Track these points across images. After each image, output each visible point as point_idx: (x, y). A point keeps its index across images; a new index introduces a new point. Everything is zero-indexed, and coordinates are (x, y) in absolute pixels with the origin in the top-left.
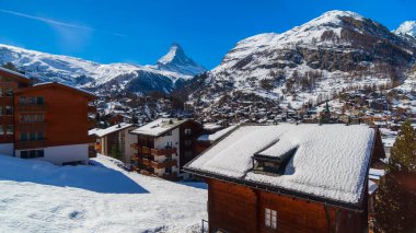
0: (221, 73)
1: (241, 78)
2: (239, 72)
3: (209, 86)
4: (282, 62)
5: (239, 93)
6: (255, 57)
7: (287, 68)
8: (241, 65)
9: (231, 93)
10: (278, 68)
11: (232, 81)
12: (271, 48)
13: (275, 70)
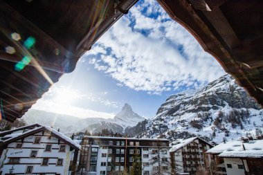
0: (157, 119)
1: (173, 122)
2: (171, 117)
3: (148, 129)
4: (206, 106)
5: (173, 132)
6: (182, 106)
7: (211, 110)
8: (171, 112)
9: (166, 133)
10: (203, 111)
11: (166, 124)
12: (195, 97)
13: (201, 113)
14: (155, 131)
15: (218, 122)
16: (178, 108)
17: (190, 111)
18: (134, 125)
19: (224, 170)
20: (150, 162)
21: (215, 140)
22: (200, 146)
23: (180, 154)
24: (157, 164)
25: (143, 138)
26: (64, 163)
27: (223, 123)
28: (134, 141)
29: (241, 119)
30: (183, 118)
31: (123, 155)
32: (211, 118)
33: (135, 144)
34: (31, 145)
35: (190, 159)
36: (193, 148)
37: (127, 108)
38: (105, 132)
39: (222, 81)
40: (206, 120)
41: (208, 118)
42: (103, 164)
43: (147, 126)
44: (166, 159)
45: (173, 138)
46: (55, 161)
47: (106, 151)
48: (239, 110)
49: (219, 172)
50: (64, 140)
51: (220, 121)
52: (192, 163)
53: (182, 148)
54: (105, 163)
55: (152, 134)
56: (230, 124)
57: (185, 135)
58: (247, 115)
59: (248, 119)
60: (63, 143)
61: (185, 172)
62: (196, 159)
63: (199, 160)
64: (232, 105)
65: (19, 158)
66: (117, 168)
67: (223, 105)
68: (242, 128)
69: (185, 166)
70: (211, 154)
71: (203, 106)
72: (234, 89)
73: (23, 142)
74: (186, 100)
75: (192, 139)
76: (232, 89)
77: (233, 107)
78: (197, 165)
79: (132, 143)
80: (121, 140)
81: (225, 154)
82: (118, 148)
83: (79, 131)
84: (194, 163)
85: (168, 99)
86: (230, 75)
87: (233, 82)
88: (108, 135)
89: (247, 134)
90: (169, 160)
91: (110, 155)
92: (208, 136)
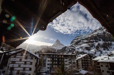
0: (71, 46)
1: (78, 47)
2: (77, 45)
3: (67, 50)
4: (92, 41)
5: (77, 52)
6: (82, 40)
7: (95, 43)
8: (77, 43)
9: (75, 52)
10: (91, 43)
11: (75, 48)
12: (87, 37)
13: (90, 43)
14: (70, 51)
15: (97, 48)
16: (80, 41)
17: (85, 43)
18: (61, 48)
19: (99, 67)
20: (68, 64)
21: (96, 55)
22: (89, 57)
23: (81, 61)
24: (71, 65)
25: (65, 54)
26: (33, 64)
27: (100, 48)
28: (61, 55)
29: (108, 46)
30: (82, 46)
31: (57, 61)
32: (94, 46)
33: (61, 57)
34: (19, 57)
35: (85, 63)
36: (86, 58)
37: (58, 41)
38: (49, 52)
39: (100, 29)
40: (92, 47)
41: (93, 46)
42: (48, 64)
43: (66, 49)
44: (75, 63)
45: (77, 54)
46: (29, 63)
47: (49, 59)
48: (107, 42)
49: (97, 68)
50: (32, 55)
51: (98, 47)
52: (85, 64)
53: (81, 58)
54: (49, 64)
55: (69, 52)
56: (103, 49)
57: (83, 53)
58: (111, 44)
59: (111, 46)
60: (32, 56)
61: (82, 68)
62: (87, 63)
63: (89, 63)
64: (104, 40)
65: (15, 61)
66: (54, 66)
67: (100, 40)
68: (108, 50)
69: (83, 65)
70: (94, 61)
71: (91, 40)
72: (105, 33)
73: (16, 55)
74: (84, 38)
75: (86, 54)
76: (104, 33)
77: (104, 41)
78: (88, 65)
79: (60, 56)
80: (55, 55)
81: (100, 61)
82: (55, 58)
83: (37, 51)
84: (86, 64)
85: (75, 38)
86: (104, 27)
87: (105, 30)
88: (50, 53)
89: (110, 53)
90: (76, 63)
91: (51, 61)
92: (93, 53)
